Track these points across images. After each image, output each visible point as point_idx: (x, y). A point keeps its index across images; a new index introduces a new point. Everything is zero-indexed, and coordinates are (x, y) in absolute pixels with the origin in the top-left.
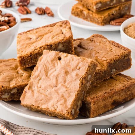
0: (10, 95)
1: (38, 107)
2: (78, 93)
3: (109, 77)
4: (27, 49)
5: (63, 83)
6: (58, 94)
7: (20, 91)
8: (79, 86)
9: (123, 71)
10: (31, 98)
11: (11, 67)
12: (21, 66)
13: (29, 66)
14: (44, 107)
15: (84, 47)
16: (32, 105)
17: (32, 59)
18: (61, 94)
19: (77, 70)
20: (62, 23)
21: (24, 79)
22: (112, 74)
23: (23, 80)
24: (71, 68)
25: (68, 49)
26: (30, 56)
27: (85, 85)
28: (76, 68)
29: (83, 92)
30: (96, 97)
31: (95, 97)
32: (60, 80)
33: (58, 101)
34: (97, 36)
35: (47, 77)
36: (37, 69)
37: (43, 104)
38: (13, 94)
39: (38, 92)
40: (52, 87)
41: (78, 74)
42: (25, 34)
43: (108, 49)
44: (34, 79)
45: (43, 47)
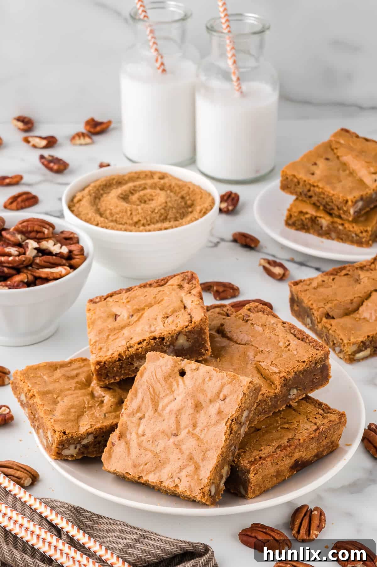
0: (79, 449)
1: (140, 478)
2: (223, 452)
3: (284, 407)
4: (110, 341)
5: (191, 430)
6: (181, 452)
7: (100, 439)
8: (224, 438)
9: (312, 390)
10: (124, 459)
11: (77, 382)
12: (99, 380)
13: (115, 379)
14: (152, 478)
15: (229, 335)
16: (127, 473)
17: (123, 366)
18: (187, 452)
19: (220, 402)
20: (183, 280)
21: (107, 413)
22: (291, 399)
23: (105, 415)
24: (207, 396)
25: (197, 345)
26: (117, 361)
27: (236, 432)
28: (219, 397)
29: (233, 448)
30: (260, 458)
31: (257, 457)
32: (185, 420)
33: (181, 469)
34: (256, 309)
35: (156, 413)
36: (136, 394)
37: (151, 472)
38: (86, 447)
39: (140, 445)
40: (167, 435)
41: (222, 410)
42: (103, 303)
43: (281, 344)
44: (129, 415)
45: (145, 342)
